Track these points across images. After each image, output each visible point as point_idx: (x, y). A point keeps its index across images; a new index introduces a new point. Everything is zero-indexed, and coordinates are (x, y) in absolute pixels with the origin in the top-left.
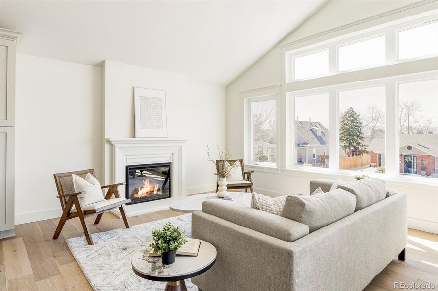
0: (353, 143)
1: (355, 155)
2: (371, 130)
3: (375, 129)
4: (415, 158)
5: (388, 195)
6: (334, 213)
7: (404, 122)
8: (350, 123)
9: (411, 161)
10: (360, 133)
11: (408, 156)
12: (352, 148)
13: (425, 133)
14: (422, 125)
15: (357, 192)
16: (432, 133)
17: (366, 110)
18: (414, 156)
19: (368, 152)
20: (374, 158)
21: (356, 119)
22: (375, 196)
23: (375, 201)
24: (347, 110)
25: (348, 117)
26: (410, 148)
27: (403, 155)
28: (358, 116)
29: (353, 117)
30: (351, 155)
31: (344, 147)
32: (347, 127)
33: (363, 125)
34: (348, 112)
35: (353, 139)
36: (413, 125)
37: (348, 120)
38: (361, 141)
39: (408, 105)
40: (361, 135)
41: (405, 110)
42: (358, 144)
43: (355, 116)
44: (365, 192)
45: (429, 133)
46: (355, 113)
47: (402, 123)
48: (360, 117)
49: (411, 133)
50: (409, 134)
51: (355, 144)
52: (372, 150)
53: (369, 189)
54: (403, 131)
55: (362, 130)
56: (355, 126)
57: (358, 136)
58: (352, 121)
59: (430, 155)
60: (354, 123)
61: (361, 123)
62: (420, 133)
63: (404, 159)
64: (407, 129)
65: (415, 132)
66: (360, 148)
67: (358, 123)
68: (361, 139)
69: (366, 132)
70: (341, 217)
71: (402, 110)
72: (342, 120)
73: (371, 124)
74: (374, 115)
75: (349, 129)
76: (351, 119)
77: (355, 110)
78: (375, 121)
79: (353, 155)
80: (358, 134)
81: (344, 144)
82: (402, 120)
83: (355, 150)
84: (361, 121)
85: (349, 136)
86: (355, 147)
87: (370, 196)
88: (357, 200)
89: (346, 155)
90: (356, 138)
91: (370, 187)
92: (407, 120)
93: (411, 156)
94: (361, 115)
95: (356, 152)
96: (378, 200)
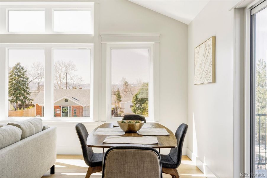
0: (20, 98)
1: (22, 109)
2: (37, 85)
3: (41, 84)
4: (70, 108)
5: (44, 129)
6: (6, 140)
7: (63, 79)
8: (18, 78)
9: (67, 111)
10: (27, 88)
11: (65, 107)
12: (20, 103)
13: (78, 89)
14: (76, 82)
15: (22, 126)
16: (81, 88)
17: (33, 67)
18: (69, 107)
19: (34, 106)
20: (39, 111)
21: (23, 74)
22: (35, 129)
23: (35, 133)
24: (14, 65)
25: (16, 72)
26: (66, 101)
27: (61, 106)
28: (25, 71)
29: (20, 72)
30: (19, 108)
31: (12, 101)
32: (14, 82)
33: (30, 80)
34: (15, 68)
35: (20, 94)
36: (70, 82)
37: (16, 75)
38: (27, 96)
39: (66, 65)
40: (27, 90)
41: (64, 69)
42: (25, 98)
43: (22, 72)
44: (28, 126)
45: (80, 88)
46: (23, 69)
47: (61, 80)
48: (27, 73)
49: (68, 88)
50: (66, 89)
51: (22, 98)
52: (37, 103)
53: (31, 124)
54: (62, 87)
55: (29, 85)
56: (23, 81)
57: (25, 91)
58: (19, 76)
59: (80, 106)
60: (21, 79)
61: (28, 79)
62: (74, 88)
63: (62, 109)
64: (66, 85)
65: (71, 88)
66: (27, 102)
67: (25, 78)
68: (27, 93)
69: (32, 87)
70: (10, 143)
71: (62, 69)
72: (10, 75)
73: (37, 80)
74: (39, 72)
75: (16, 84)
76: (19, 74)
77: (22, 65)
78: (40, 77)
79: (20, 109)
80: (25, 88)
81: (11, 99)
82: (62, 77)
83: (22, 104)
84: (28, 77)
85: (17, 90)
86: (22, 101)
87: (31, 129)
88: (22, 132)
89: (13, 109)
90: (23, 92)
91: (31, 123)
92: (66, 77)
93: (67, 107)
94: (28, 71)
95: (24, 106)
96: (37, 132)
